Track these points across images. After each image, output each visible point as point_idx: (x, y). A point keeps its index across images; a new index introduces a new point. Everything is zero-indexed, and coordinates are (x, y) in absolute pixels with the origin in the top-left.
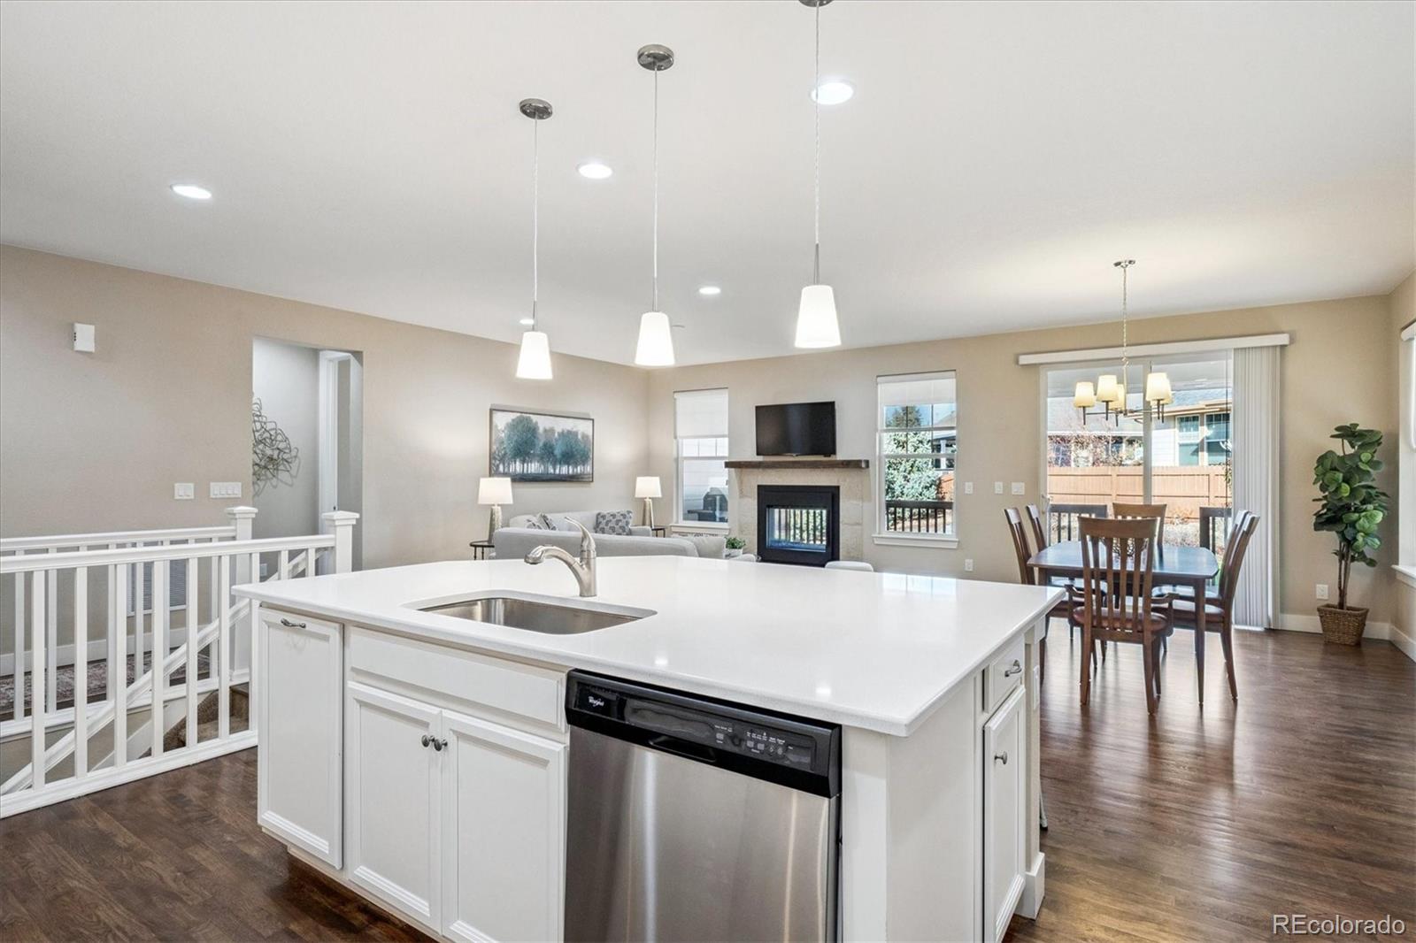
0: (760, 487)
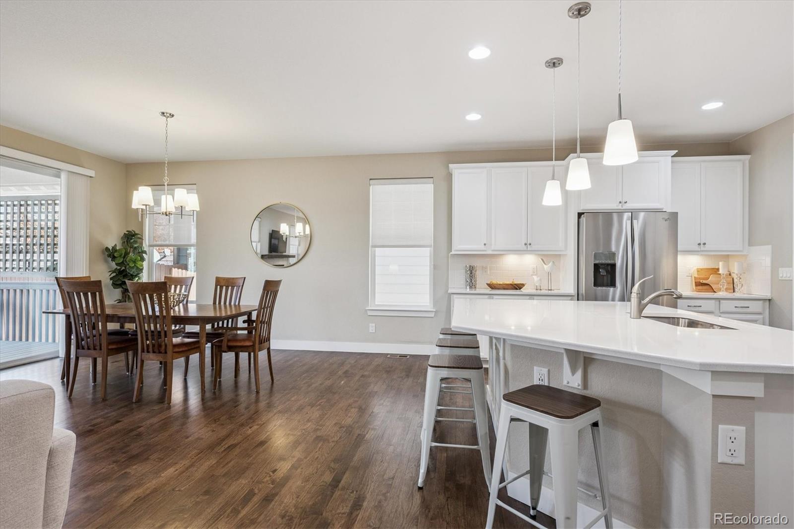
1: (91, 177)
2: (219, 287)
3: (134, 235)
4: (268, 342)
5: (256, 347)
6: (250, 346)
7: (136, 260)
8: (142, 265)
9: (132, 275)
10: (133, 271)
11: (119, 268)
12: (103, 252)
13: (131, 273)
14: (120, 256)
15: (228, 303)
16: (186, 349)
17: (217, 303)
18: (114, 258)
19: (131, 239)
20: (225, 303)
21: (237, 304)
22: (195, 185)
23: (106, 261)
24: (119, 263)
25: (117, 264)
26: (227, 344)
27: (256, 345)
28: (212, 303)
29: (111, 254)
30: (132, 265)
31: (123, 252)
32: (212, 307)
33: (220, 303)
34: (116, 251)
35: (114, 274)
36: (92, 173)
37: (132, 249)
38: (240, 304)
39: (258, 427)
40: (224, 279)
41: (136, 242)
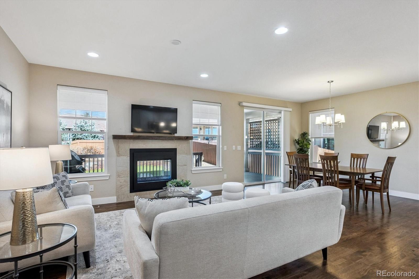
0: (131, 150)
1: (290, 111)
2: (353, 158)
3: (306, 134)
4: (388, 189)
5: (382, 191)
6: (378, 189)
7: (307, 144)
8: (309, 147)
9: (305, 151)
10: (305, 149)
11: (300, 148)
12: (294, 141)
13: (305, 150)
14: (301, 143)
15: (358, 166)
16: (345, 186)
17: (352, 166)
18: (298, 144)
19: (304, 135)
20: (357, 166)
21: (364, 167)
22: (334, 109)
23: (295, 145)
24: (301, 146)
25: (300, 146)
26: (365, 187)
27: (382, 190)
28: (350, 166)
29: (298, 142)
30: (305, 146)
31: (302, 141)
32: (350, 168)
33: (354, 166)
34: (299, 141)
35: (298, 150)
36: (291, 110)
37: (305, 140)
38: (366, 167)
39: (392, 229)
40: (356, 154)
41: (306, 136)
